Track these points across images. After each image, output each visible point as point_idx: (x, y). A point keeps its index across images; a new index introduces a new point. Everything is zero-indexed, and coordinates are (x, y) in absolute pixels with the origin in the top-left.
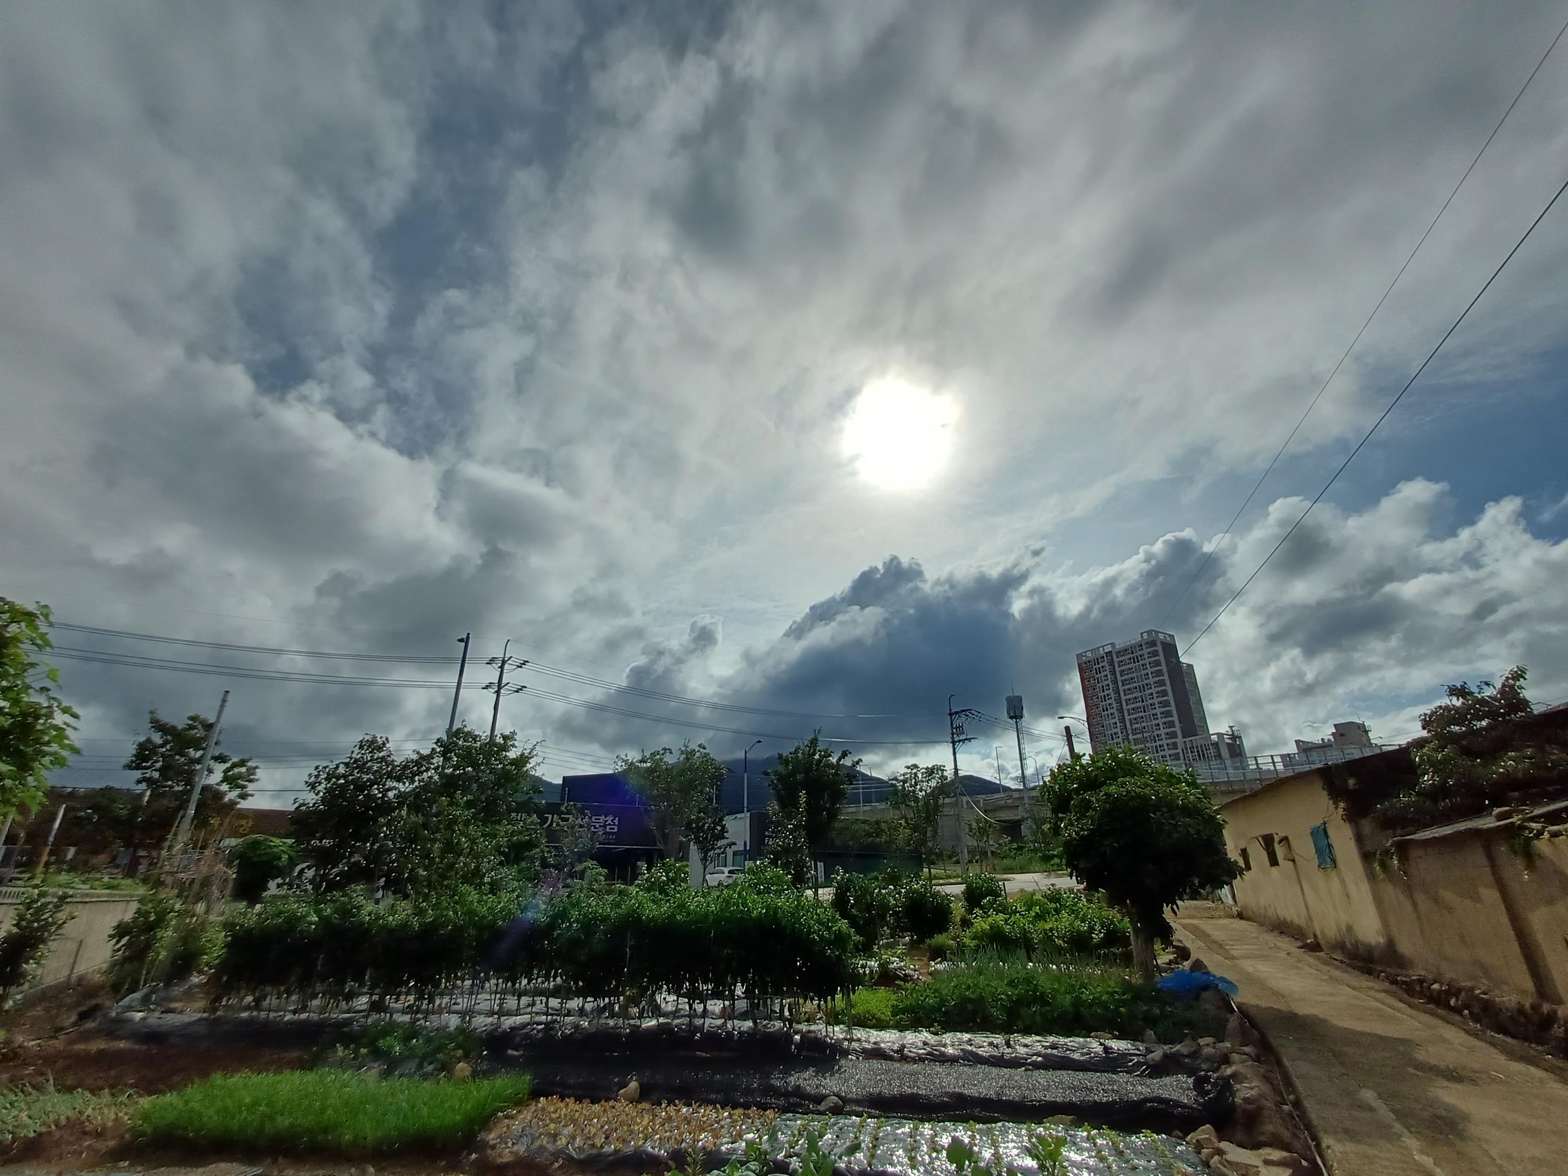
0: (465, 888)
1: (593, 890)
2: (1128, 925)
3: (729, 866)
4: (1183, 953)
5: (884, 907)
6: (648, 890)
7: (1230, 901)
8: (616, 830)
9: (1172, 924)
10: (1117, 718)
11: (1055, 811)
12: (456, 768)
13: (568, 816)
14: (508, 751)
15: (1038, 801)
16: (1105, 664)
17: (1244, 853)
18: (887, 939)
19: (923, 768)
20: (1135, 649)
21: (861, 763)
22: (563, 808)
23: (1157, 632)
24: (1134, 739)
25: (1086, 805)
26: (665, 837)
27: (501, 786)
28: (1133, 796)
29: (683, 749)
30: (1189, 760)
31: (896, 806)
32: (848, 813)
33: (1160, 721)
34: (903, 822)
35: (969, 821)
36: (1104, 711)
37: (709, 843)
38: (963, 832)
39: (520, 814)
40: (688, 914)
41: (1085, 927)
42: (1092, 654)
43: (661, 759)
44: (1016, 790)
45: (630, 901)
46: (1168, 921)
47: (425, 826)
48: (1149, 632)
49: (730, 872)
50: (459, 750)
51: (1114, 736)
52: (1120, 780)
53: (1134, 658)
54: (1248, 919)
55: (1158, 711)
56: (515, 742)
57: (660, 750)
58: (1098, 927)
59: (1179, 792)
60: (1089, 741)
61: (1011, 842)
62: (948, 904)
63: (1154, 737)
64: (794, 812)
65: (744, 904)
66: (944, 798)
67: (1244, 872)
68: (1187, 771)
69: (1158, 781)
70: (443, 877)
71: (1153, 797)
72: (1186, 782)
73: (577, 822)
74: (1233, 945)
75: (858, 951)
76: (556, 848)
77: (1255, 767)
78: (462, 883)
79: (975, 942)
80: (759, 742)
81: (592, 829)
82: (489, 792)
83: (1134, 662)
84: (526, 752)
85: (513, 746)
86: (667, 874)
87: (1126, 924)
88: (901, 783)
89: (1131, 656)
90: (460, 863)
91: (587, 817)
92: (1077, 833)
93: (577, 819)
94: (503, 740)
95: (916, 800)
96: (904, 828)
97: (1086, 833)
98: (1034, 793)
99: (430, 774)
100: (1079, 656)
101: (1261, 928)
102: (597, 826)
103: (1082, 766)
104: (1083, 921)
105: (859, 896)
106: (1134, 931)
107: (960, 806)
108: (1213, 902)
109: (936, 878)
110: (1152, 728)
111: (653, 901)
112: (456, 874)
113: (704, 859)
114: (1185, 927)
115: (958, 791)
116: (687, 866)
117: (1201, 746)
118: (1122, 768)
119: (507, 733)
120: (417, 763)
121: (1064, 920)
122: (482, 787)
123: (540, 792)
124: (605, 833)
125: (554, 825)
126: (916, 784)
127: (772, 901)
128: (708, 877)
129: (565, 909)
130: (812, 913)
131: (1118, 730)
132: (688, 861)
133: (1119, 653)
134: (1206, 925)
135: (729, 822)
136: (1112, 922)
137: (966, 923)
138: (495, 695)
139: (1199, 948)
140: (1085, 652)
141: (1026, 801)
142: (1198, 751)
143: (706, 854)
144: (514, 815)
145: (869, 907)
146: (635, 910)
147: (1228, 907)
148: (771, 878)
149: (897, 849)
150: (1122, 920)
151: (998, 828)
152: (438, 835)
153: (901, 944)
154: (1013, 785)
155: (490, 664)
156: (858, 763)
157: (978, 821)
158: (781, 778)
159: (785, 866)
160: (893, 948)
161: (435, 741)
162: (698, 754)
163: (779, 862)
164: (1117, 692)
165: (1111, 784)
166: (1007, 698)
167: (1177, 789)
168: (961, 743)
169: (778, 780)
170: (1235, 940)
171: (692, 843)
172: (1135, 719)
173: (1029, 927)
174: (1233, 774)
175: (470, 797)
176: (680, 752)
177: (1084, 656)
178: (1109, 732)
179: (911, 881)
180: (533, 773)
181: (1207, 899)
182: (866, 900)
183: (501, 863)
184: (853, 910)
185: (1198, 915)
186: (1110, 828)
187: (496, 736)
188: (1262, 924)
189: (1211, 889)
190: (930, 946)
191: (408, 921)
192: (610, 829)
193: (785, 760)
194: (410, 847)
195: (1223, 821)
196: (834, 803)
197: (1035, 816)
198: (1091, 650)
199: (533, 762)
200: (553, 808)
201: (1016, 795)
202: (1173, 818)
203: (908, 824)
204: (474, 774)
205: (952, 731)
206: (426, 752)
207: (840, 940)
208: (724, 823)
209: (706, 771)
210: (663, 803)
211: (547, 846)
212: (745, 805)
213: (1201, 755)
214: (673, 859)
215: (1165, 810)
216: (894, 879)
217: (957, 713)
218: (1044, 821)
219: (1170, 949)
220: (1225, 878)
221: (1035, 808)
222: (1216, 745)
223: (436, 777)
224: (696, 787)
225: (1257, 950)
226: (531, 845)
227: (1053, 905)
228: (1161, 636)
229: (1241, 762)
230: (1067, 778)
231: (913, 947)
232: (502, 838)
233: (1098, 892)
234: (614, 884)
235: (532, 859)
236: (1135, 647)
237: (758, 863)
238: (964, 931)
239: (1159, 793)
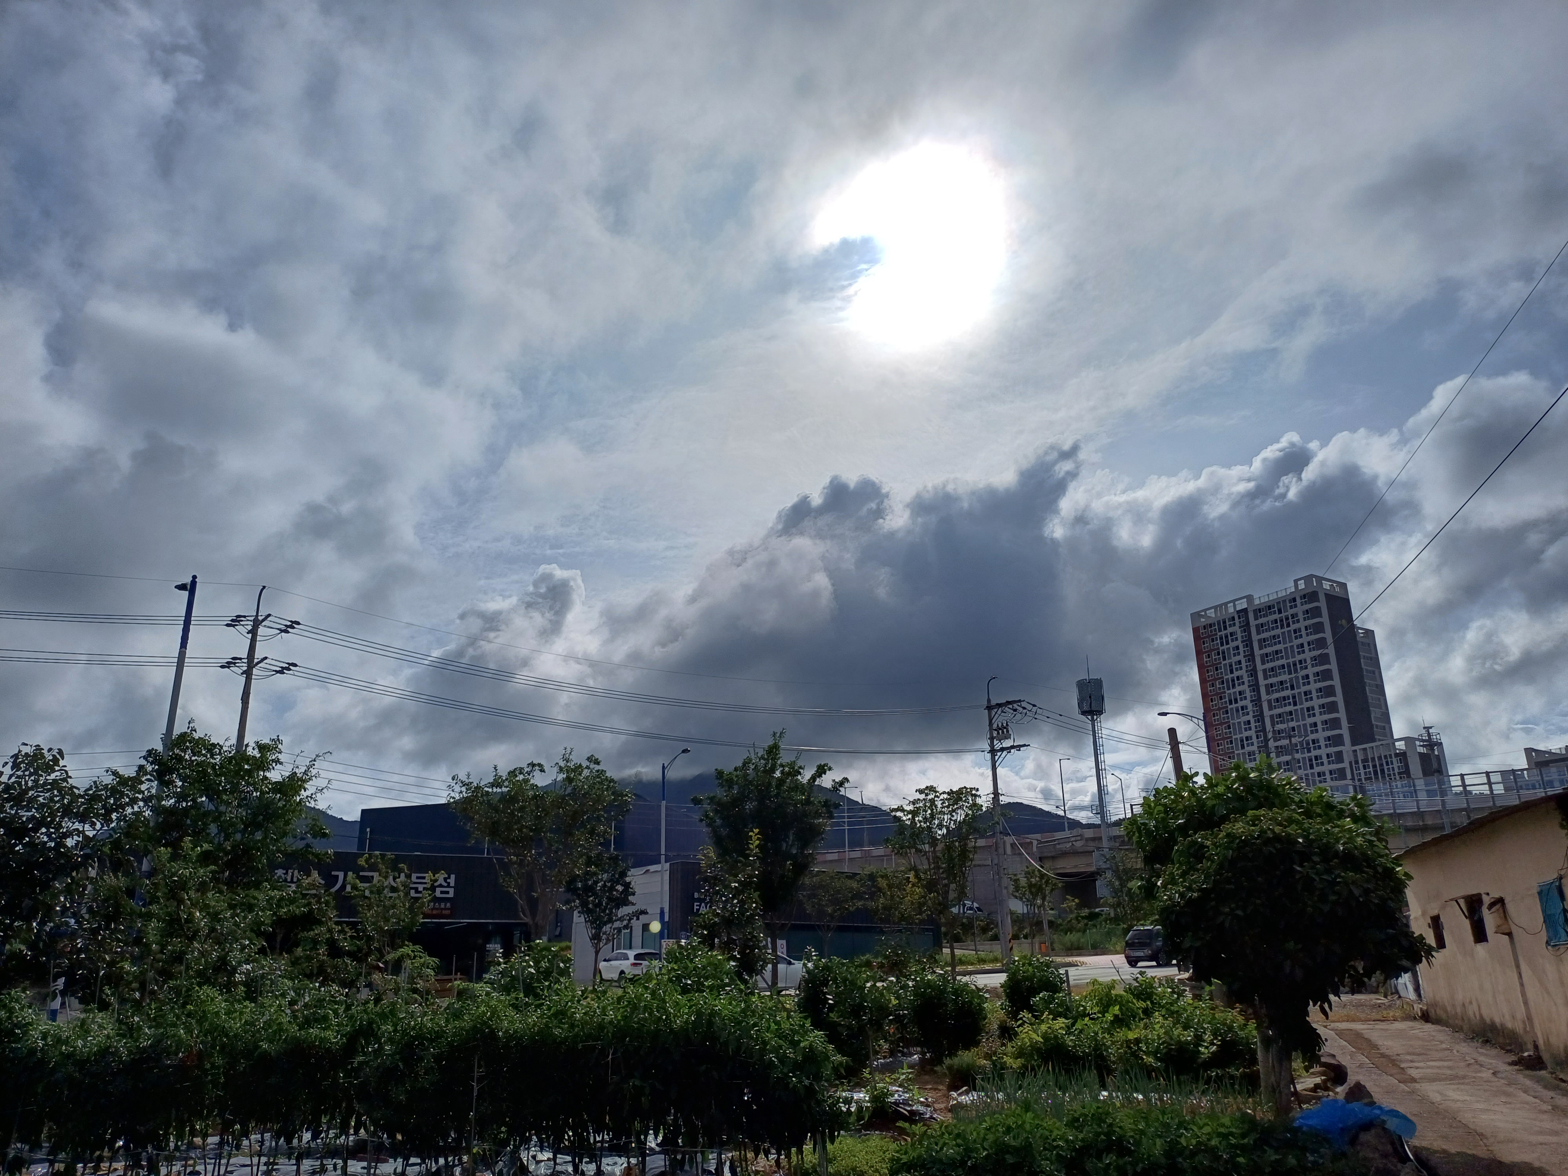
0: (206, 991)
1: (415, 991)
2: (1255, 1033)
3: (637, 948)
4: (1337, 1074)
5: (882, 1010)
6: (507, 989)
7: (1412, 995)
8: (451, 895)
9: (1321, 1031)
10: (1251, 714)
11: (1149, 860)
12: (181, 797)
13: (370, 874)
14: (268, 769)
15: (1123, 843)
16: (1236, 629)
17: (1436, 923)
18: (885, 1057)
19: (944, 793)
20: (1285, 606)
21: (846, 785)
22: (362, 862)
23: (1320, 579)
24: (1277, 747)
25: (1198, 853)
26: (533, 904)
27: (258, 826)
28: (1269, 838)
29: (562, 764)
30: (1360, 780)
31: (901, 851)
32: (826, 862)
33: (1319, 719)
34: (911, 875)
35: (1015, 875)
36: (1231, 703)
37: (604, 911)
38: (1005, 891)
39: (290, 872)
40: (572, 1026)
41: (1188, 1036)
42: (1215, 612)
43: (526, 781)
44: (1089, 826)
45: (478, 1007)
46: (1314, 1026)
47: (130, 893)
48: (1308, 579)
49: (637, 957)
50: (184, 768)
51: (1245, 743)
52: (1250, 813)
53: (1281, 621)
54: (1437, 1021)
55: (1316, 703)
56: (280, 756)
57: (525, 765)
58: (1208, 1037)
59: (1340, 832)
60: (1206, 750)
61: (1079, 906)
62: (979, 1004)
63: (1308, 744)
64: (740, 862)
65: (662, 1008)
66: (976, 839)
67: (1434, 953)
68: (1354, 799)
69: (1308, 814)
70: (166, 974)
71: (1301, 840)
72: (1353, 816)
73: (386, 884)
74: (1412, 1061)
75: (839, 1077)
76: (353, 925)
77: (1461, 789)
78: (200, 985)
79: (1020, 1062)
80: (685, 751)
81: (413, 893)
82: (238, 836)
83: (1282, 627)
84: (300, 771)
85: (278, 761)
86: (537, 963)
87: (1251, 1032)
88: (910, 816)
89: (1277, 616)
90: (193, 952)
91: (402, 875)
92: (1182, 895)
93: (386, 877)
94: (260, 751)
95: (934, 841)
96: (913, 885)
97: (1195, 895)
98: (1121, 831)
99: (136, 809)
100: (1195, 616)
101: (1457, 1035)
102: (420, 889)
103: (1192, 792)
104: (1186, 1027)
105: (841, 993)
106: (1262, 1041)
107: (1001, 851)
108: (1386, 996)
109: (962, 962)
110: (1306, 730)
111: (515, 1007)
112: (188, 968)
113: (596, 938)
114: (1340, 1034)
115: (999, 828)
116: (569, 948)
117: (1380, 758)
118: (1253, 795)
119: (266, 741)
120: (113, 791)
121: (1157, 1027)
122: (226, 829)
123: (324, 835)
124: (436, 900)
125: (349, 888)
126: (932, 816)
127: (705, 1003)
128: (602, 965)
129: (371, 1023)
130: (768, 1020)
131: (1252, 733)
132: (570, 941)
133: (1258, 612)
134: (1374, 1032)
135: (636, 877)
136: (1230, 1028)
137: (1007, 1033)
138: (243, 679)
139: (1361, 1066)
140: (1205, 610)
141: (1105, 843)
142: (1374, 766)
143: (599, 928)
144: (280, 872)
145: (857, 1011)
146: (485, 1023)
147: (1408, 1003)
148: (704, 968)
149: (902, 918)
150: (1245, 1025)
151: (1060, 885)
152: (154, 908)
153: (905, 1066)
154: (1084, 817)
155: (234, 626)
156: (841, 784)
157: (1029, 874)
158: (721, 808)
159: (726, 947)
160: (893, 1072)
161: (144, 754)
162: (586, 773)
163: (716, 940)
164: (1253, 673)
165: (1236, 821)
166: (1079, 682)
167: (1338, 826)
168: (1005, 753)
169: (716, 812)
170: (1414, 1054)
171: (576, 913)
172: (1280, 715)
173: (1104, 1037)
174: (1424, 801)
175: (206, 846)
176: (556, 769)
177: (1202, 616)
178: (1238, 736)
179: (924, 969)
180: (312, 804)
181: (1376, 992)
182: (854, 999)
183: (262, 951)
184: (831, 1015)
185: (1363, 1016)
186: (1233, 887)
187: (247, 745)
188: (1457, 1029)
189: (1382, 978)
190: (950, 1068)
191: (109, 1047)
192: (442, 892)
193: (727, 780)
194: (108, 927)
195: (1406, 874)
196: (804, 845)
197: (1117, 867)
198: (1215, 607)
199: (311, 787)
200: (346, 862)
201: (1089, 833)
202: (1328, 871)
203: (920, 879)
204: (211, 807)
205: (991, 734)
206: (131, 772)
207: (812, 1060)
208: (628, 879)
209: (599, 800)
210: (530, 851)
211: (337, 923)
212: (663, 851)
213: (1379, 772)
214: (545, 939)
215: (1316, 859)
216: (896, 967)
217: (999, 705)
218: (1130, 874)
219: (1317, 1069)
220: (1405, 963)
221: (1119, 856)
222: (1403, 756)
223: (148, 813)
224: (583, 825)
225: (1449, 1068)
226: (309, 920)
227: (1142, 1004)
228: (1326, 585)
229: (1441, 783)
230: (1167, 809)
231: (925, 1069)
232: (263, 911)
233: (1210, 984)
234: (450, 981)
235: (315, 943)
236: (1284, 601)
237: (683, 942)
238: (1003, 1045)
239: (1309, 834)
